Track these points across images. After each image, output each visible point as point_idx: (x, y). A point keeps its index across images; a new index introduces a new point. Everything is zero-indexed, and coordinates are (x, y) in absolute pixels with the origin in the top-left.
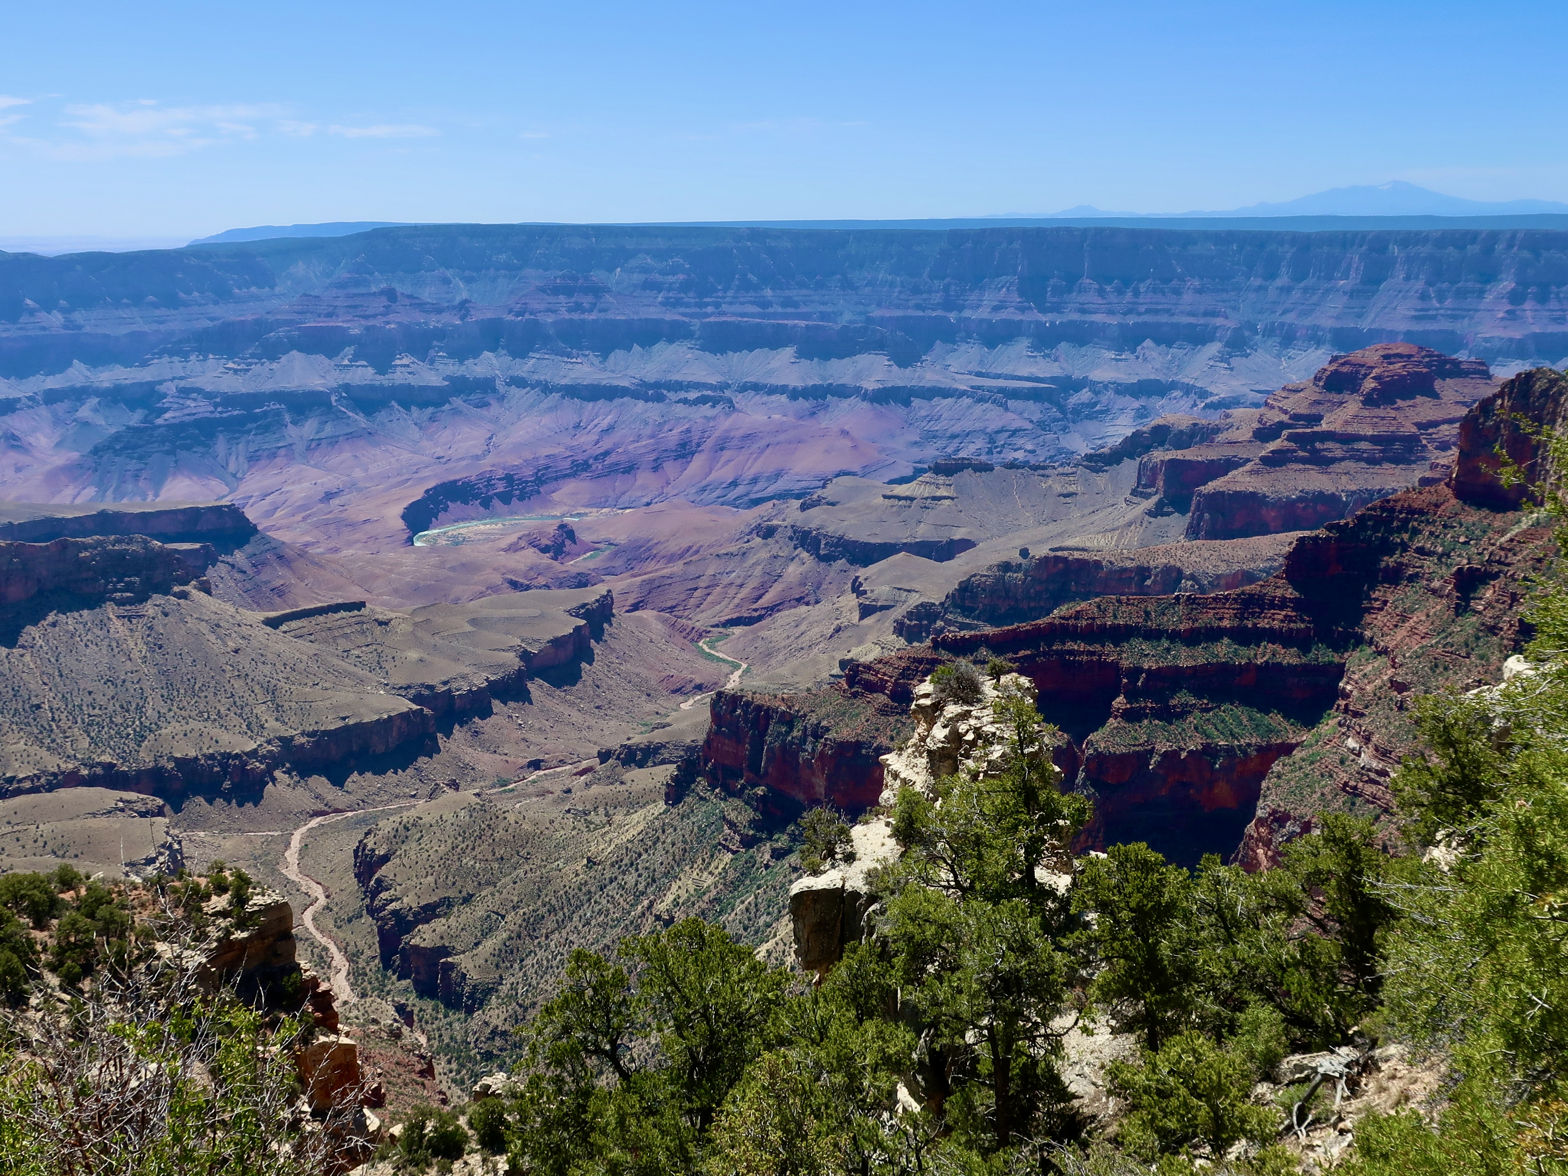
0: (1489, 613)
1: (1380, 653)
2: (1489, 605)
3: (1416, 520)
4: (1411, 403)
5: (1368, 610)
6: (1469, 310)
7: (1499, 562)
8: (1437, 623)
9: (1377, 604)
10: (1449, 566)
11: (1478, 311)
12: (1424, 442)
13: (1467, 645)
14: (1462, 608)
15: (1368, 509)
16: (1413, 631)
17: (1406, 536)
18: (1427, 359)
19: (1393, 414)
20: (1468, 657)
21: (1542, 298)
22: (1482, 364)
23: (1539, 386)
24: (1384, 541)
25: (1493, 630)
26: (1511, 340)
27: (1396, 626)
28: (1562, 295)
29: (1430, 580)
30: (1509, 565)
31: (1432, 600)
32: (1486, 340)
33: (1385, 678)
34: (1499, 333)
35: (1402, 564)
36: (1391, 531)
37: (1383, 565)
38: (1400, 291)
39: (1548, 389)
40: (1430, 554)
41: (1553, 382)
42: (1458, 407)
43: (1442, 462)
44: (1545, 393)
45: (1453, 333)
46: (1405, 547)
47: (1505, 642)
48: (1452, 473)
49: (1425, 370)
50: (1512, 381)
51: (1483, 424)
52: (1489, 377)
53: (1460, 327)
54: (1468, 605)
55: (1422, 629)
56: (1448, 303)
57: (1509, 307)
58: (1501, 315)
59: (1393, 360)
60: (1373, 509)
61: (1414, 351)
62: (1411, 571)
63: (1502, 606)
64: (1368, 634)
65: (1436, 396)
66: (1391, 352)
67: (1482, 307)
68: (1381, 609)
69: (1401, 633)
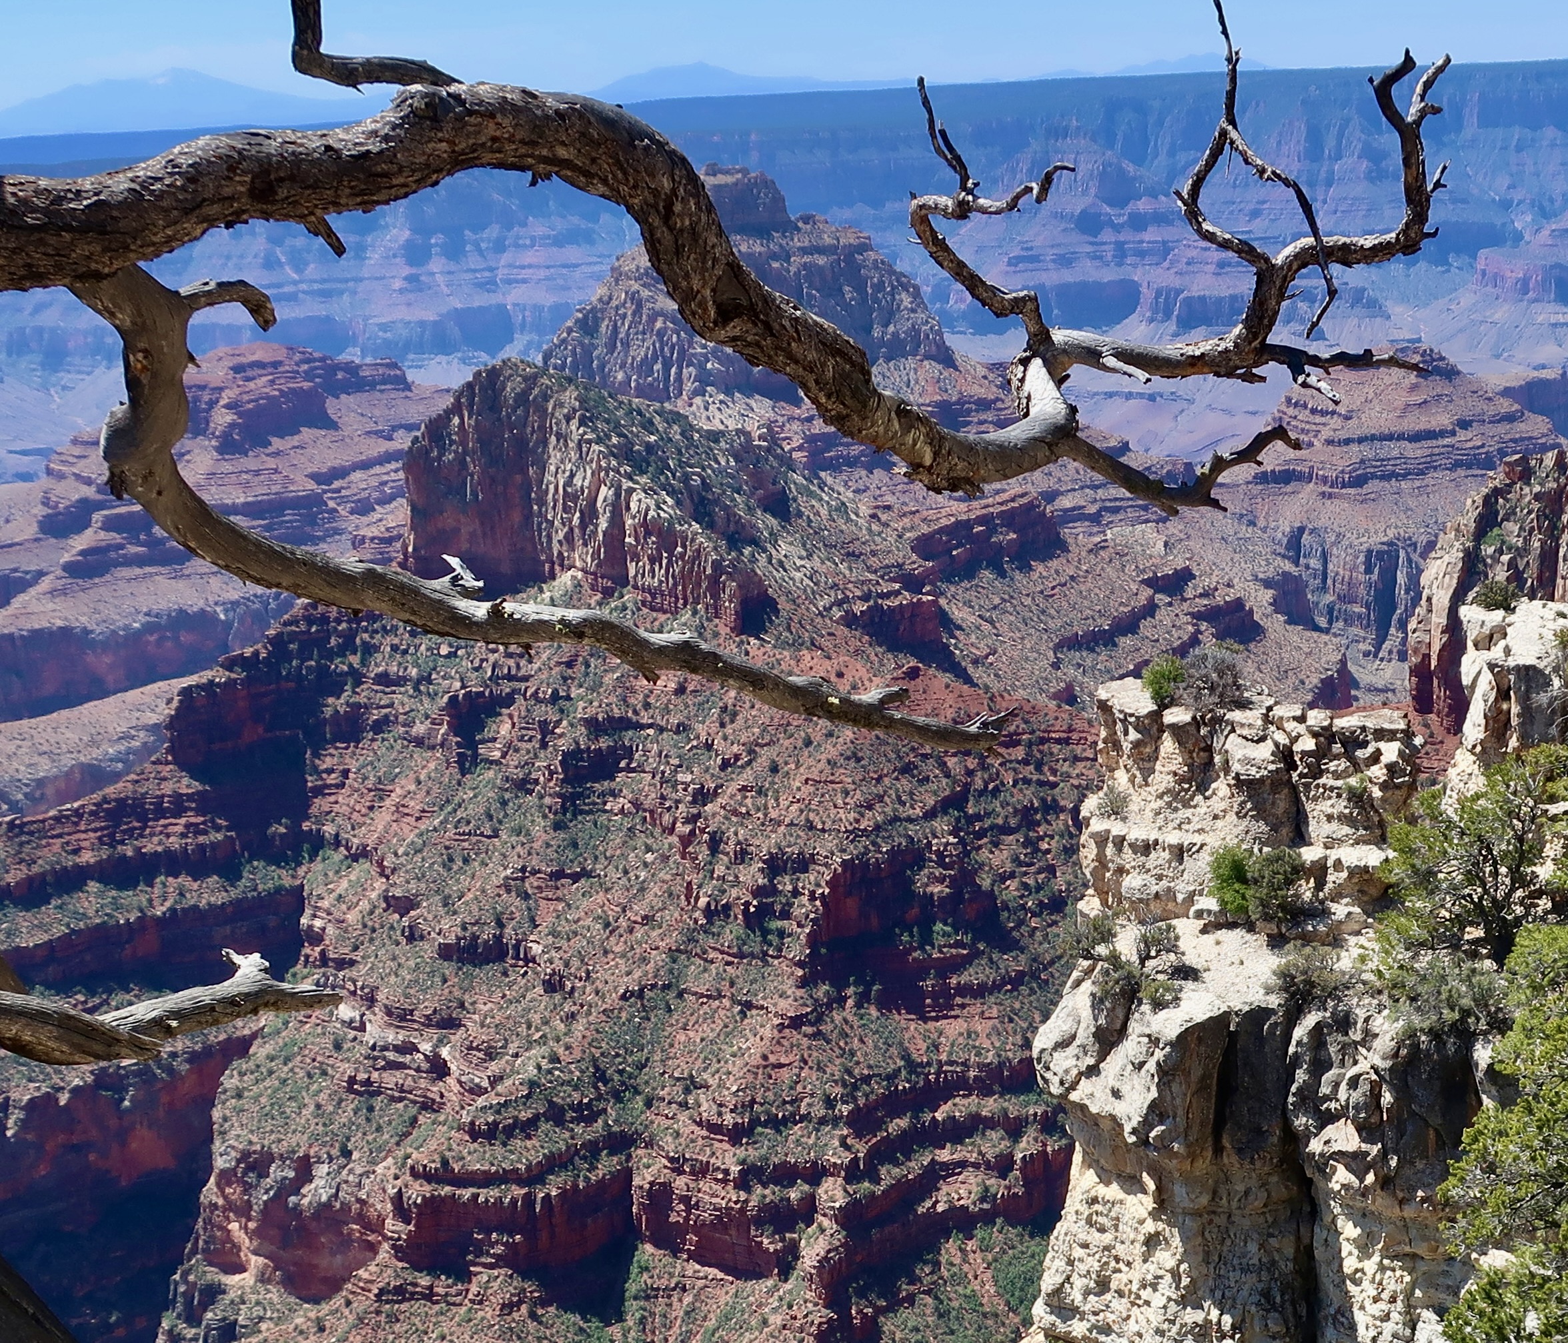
0: (513, 760)
1: (355, 858)
2: (509, 748)
3: (366, 631)
4: (295, 440)
5: (319, 791)
6: (347, 281)
7: (510, 677)
8: (436, 790)
9: (332, 779)
10: (432, 696)
11: (361, 280)
12: (331, 504)
13: (490, 817)
14: (468, 761)
15: (285, 624)
16: (400, 811)
17: (355, 660)
18: (305, 367)
19: (271, 463)
20: (497, 836)
21: (454, 252)
22: (394, 366)
23: (512, 388)
24: (322, 672)
25: (524, 785)
26: (422, 324)
27: (371, 808)
28: (483, 245)
29: (409, 724)
30: (526, 679)
31: (419, 755)
32: (384, 327)
33: (374, 895)
34: (401, 314)
35: (358, 706)
36: (330, 655)
37: (328, 712)
38: (228, 258)
39: (524, 394)
40: (400, 681)
41: (531, 380)
42: (372, 441)
43: (369, 532)
44: (522, 398)
45: (328, 319)
46: (357, 678)
47: (547, 800)
48: (405, 547)
49: (307, 385)
50: (469, 386)
51: (439, 458)
52: (408, 387)
53: (340, 309)
54: (476, 755)
55: (415, 805)
56: (311, 270)
57: (407, 271)
58: (398, 284)
59: (250, 373)
60: (294, 622)
61: (281, 354)
62: (375, 715)
63: (529, 746)
64: (329, 829)
65: (332, 425)
66: (244, 360)
67: (365, 273)
68: (342, 785)
69: (382, 818)
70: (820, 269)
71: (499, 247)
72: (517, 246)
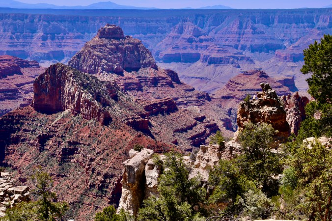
0: (52, 149)
1: (14, 169)
2: (51, 147)
3: (22, 119)
4: (13, 77)
5: (8, 154)
6: (28, 43)
7: (53, 131)
8: (34, 155)
9: (11, 151)
10: (35, 135)
11: (32, 43)
12: (20, 91)
13: (45, 162)
14: (42, 149)
15: (4, 117)
16: (25, 159)
17: (19, 126)
18: (17, 61)
19: (7, 81)
20: (46, 166)
21: (53, 39)
22: (36, 62)
23: (59, 69)
24: (11, 127)
25: (53, 155)
26: (44, 53)
27: (19, 158)
28: (59, 38)
29: (30, 140)
30: (56, 132)
31: (31, 147)
32: (36, 54)
33: (17, 178)
34: (40, 51)
35: (19, 136)
36: (13, 124)
37: (12, 137)
38: (2, 36)
39: (61, 70)
40: (29, 131)
41: (63, 68)
42: (30, 78)
43: (27, 98)
44: (61, 72)
45: (24, 51)
46: (19, 129)
47: (58, 159)
48: (32, 102)
49: (16, 65)
50: (49, 68)
51: (41, 83)
52: (39, 67)
53: (26, 49)
54: (43, 148)
55: (29, 158)
56: (21, 40)
57: (42, 42)
58: (40, 45)
59: (4, 62)
60: (6, 117)
61: (11, 58)
62: (22, 138)
63: (55, 147)
64: (9, 163)
65: (21, 74)
66: (3, 59)
67: (33, 42)
68: (13, 153)
69: (21, 161)
70: (130, 48)
71: (63, 38)
72: (67, 38)
